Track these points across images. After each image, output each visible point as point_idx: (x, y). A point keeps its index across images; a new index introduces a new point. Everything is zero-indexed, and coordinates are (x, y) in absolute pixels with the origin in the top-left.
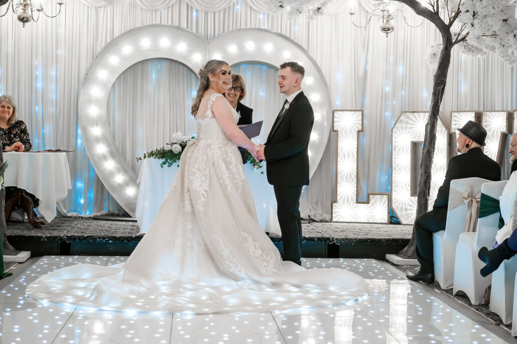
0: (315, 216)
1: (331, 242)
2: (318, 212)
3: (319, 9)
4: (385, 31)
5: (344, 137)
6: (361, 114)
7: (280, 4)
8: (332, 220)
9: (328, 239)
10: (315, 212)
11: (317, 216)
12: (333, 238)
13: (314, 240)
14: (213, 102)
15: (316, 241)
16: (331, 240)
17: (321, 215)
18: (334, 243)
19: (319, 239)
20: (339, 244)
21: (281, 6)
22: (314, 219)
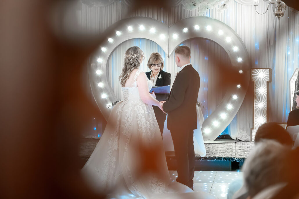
0: (241, 137)
1: (232, 160)
2: (243, 135)
3: (225, 5)
4: (278, 16)
5: (259, 86)
6: (269, 71)
7: (193, 3)
8: (251, 140)
9: (231, 158)
10: (241, 135)
11: (243, 137)
12: (234, 158)
13: (222, 159)
14: (138, 76)
15: (223, 160)
16: (233, 159)
17: (246, 137)
18: (235, 161)
19: (225, 158)
20: (239, 162)
21: (194, 5)
22: (241, 140)
